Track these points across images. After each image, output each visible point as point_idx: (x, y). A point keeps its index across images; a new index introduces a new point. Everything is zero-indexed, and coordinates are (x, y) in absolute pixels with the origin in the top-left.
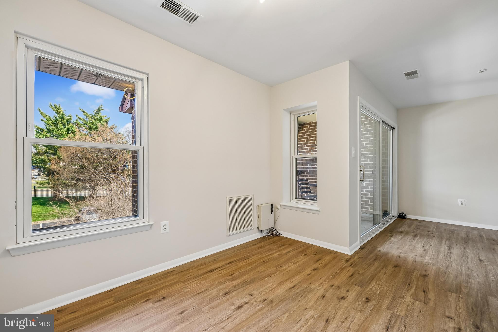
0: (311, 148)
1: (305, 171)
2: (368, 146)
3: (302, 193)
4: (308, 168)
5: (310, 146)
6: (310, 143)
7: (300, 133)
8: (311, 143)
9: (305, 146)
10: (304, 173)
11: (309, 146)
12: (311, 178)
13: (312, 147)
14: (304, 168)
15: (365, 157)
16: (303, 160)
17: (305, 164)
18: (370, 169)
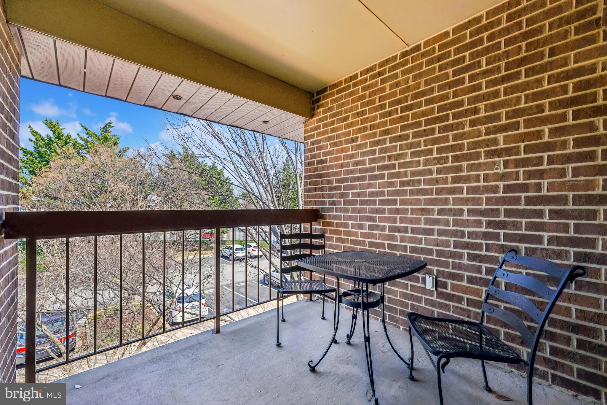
0: (342, 149)
1: (328, 210)
2: (521, 120)
3: (284, 271)
4: (334, 203)
5: (339, 144)
6: (339, 136)
7: (318, 113)
8: (342, 136)
9: (329, 145)
10: (322, 217)
11: (335, 144)
12: (341, 231)
13: (344, 146)
14: (325, 202)
15: (504, 161)
16: (324, 182)
17: (328, 192)
18: (528, 205)
